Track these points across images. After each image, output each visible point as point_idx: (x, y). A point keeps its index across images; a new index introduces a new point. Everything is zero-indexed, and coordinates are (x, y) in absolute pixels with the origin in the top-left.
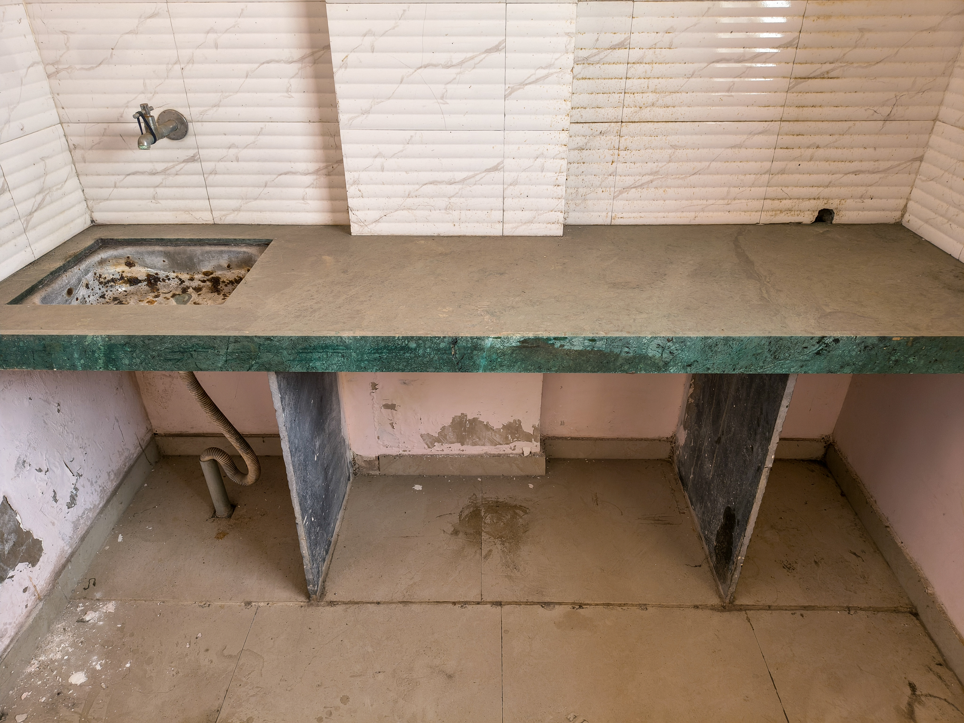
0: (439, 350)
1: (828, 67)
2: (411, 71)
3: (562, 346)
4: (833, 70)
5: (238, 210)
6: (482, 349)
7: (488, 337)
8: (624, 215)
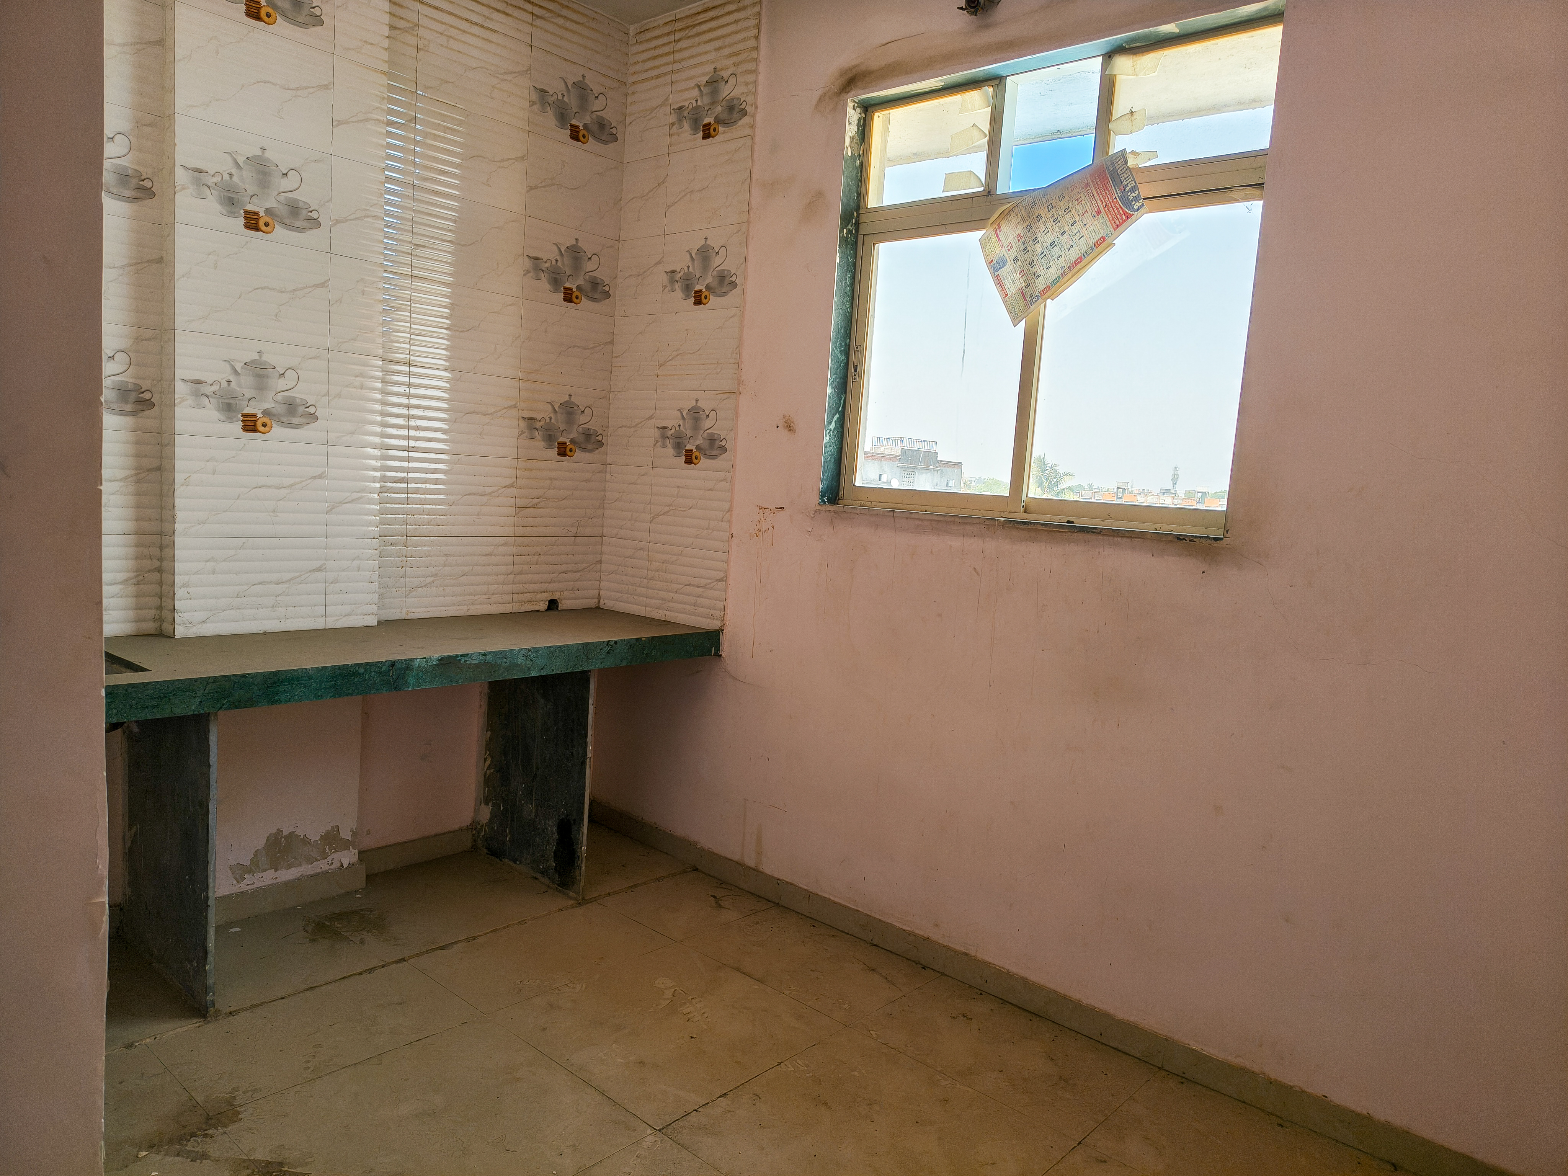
0: (381, 673)
1: (536, 501)
2: (248, 490)
3: (466, 661)
4: (539, 503)
6: (412, 670)
7: (417, 659)
8: (414, 610)
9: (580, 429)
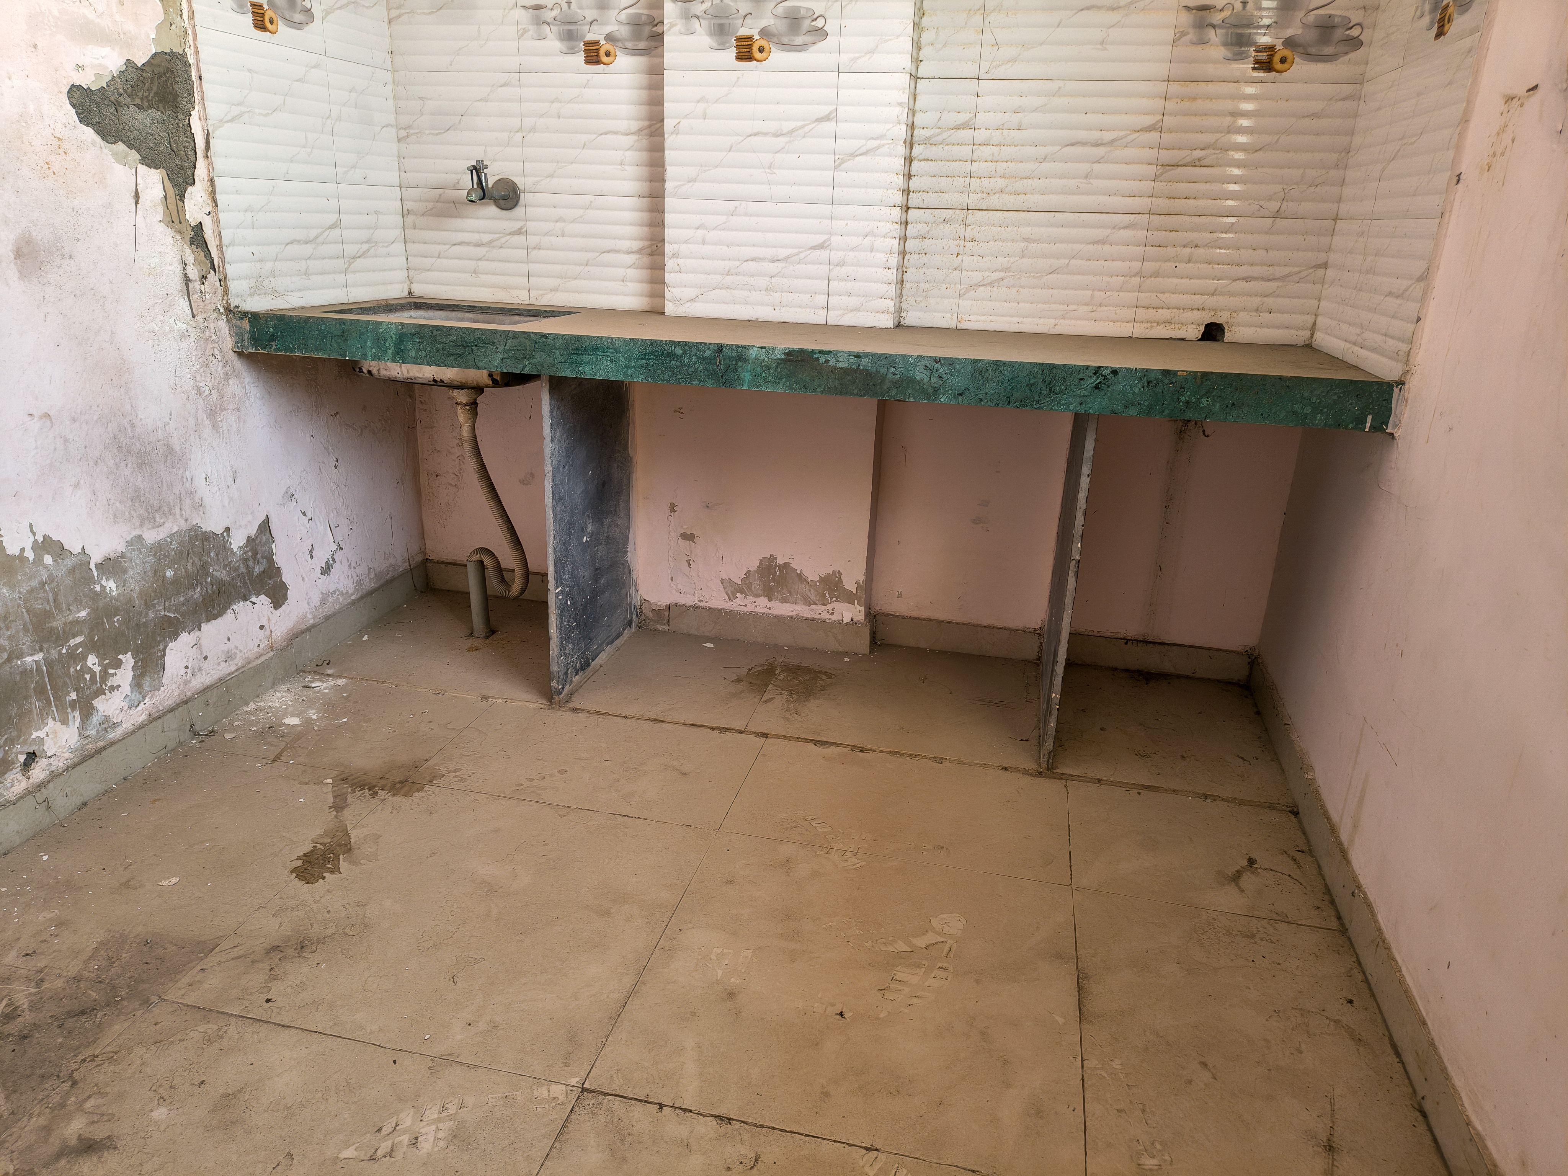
0: (704, 359)
1: (1198, 154)
2: (741, 138)
3: (827, 361)
4: (1205, 157)
5: (555, 290)
6: (746, 361)
7: (754, 346)
8: (972, 318)
9: (1311, 18)
